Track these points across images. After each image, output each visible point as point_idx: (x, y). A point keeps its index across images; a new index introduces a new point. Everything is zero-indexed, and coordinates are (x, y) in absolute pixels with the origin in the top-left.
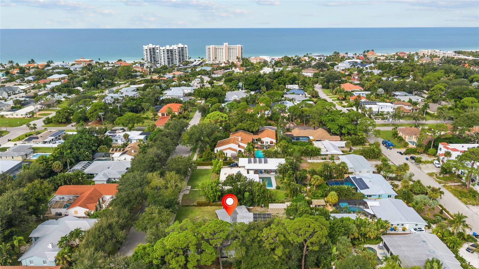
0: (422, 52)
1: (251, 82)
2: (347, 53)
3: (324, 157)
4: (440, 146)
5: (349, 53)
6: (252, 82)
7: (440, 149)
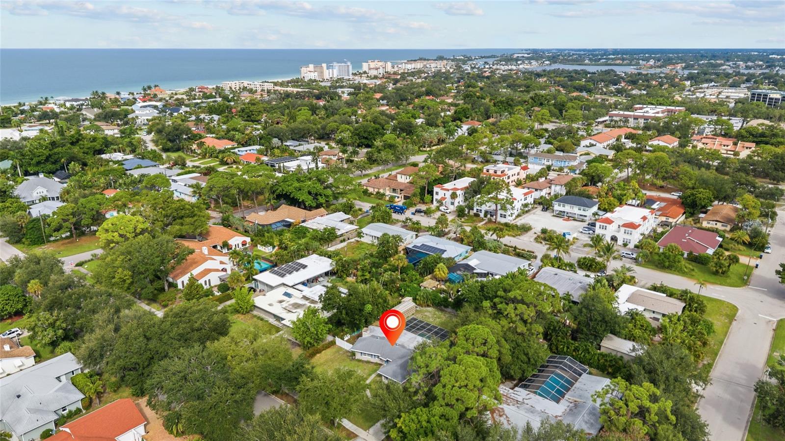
0: (228, 86)
1: (41, 158)
2: (118, 93)
3: (342, 238)
4: (436, 189)
5: (122, 93)
6: (44, 158)
7: (437, 193)
